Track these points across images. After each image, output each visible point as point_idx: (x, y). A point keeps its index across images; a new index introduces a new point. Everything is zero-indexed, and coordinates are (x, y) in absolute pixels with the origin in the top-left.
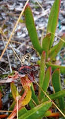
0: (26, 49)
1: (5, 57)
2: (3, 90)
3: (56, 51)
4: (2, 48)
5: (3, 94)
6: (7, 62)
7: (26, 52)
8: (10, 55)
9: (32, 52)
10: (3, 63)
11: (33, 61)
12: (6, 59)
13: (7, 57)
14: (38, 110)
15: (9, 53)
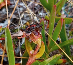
0: (35, 6)
1: (16, 14)
2: (16, 43)
3: (60, 6)
4: (13, 6)
5: (16, 46)
6: (18, 18)
7: (35, 9)
8: (21, 12)
9: (40, 9)
10: (15, 19)
11: (41, 16)
12: (17, 16)
13: (18, 14)
14: (49, 63)
15: (20, 11)
